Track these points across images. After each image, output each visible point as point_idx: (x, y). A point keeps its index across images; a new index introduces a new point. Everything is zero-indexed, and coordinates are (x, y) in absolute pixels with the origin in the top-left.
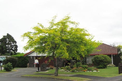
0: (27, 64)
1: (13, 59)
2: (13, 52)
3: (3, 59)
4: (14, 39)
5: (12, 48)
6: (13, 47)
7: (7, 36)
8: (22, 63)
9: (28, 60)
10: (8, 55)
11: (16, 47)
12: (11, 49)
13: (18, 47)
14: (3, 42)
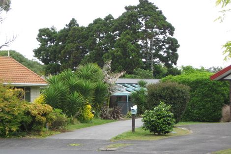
0: (221, 110)
1: (173, 92)
2: (163, 65)
3: (131, 88)
4: (165, 18)
5: (158, 51)
6: (161, 48)
7: (138, 6)
8: (204, 106)
9: (223, 95)
10: (147, 77)
11: (174, 45)
12: (156, 55)
13: (179, 46)
14: (127, 28)
